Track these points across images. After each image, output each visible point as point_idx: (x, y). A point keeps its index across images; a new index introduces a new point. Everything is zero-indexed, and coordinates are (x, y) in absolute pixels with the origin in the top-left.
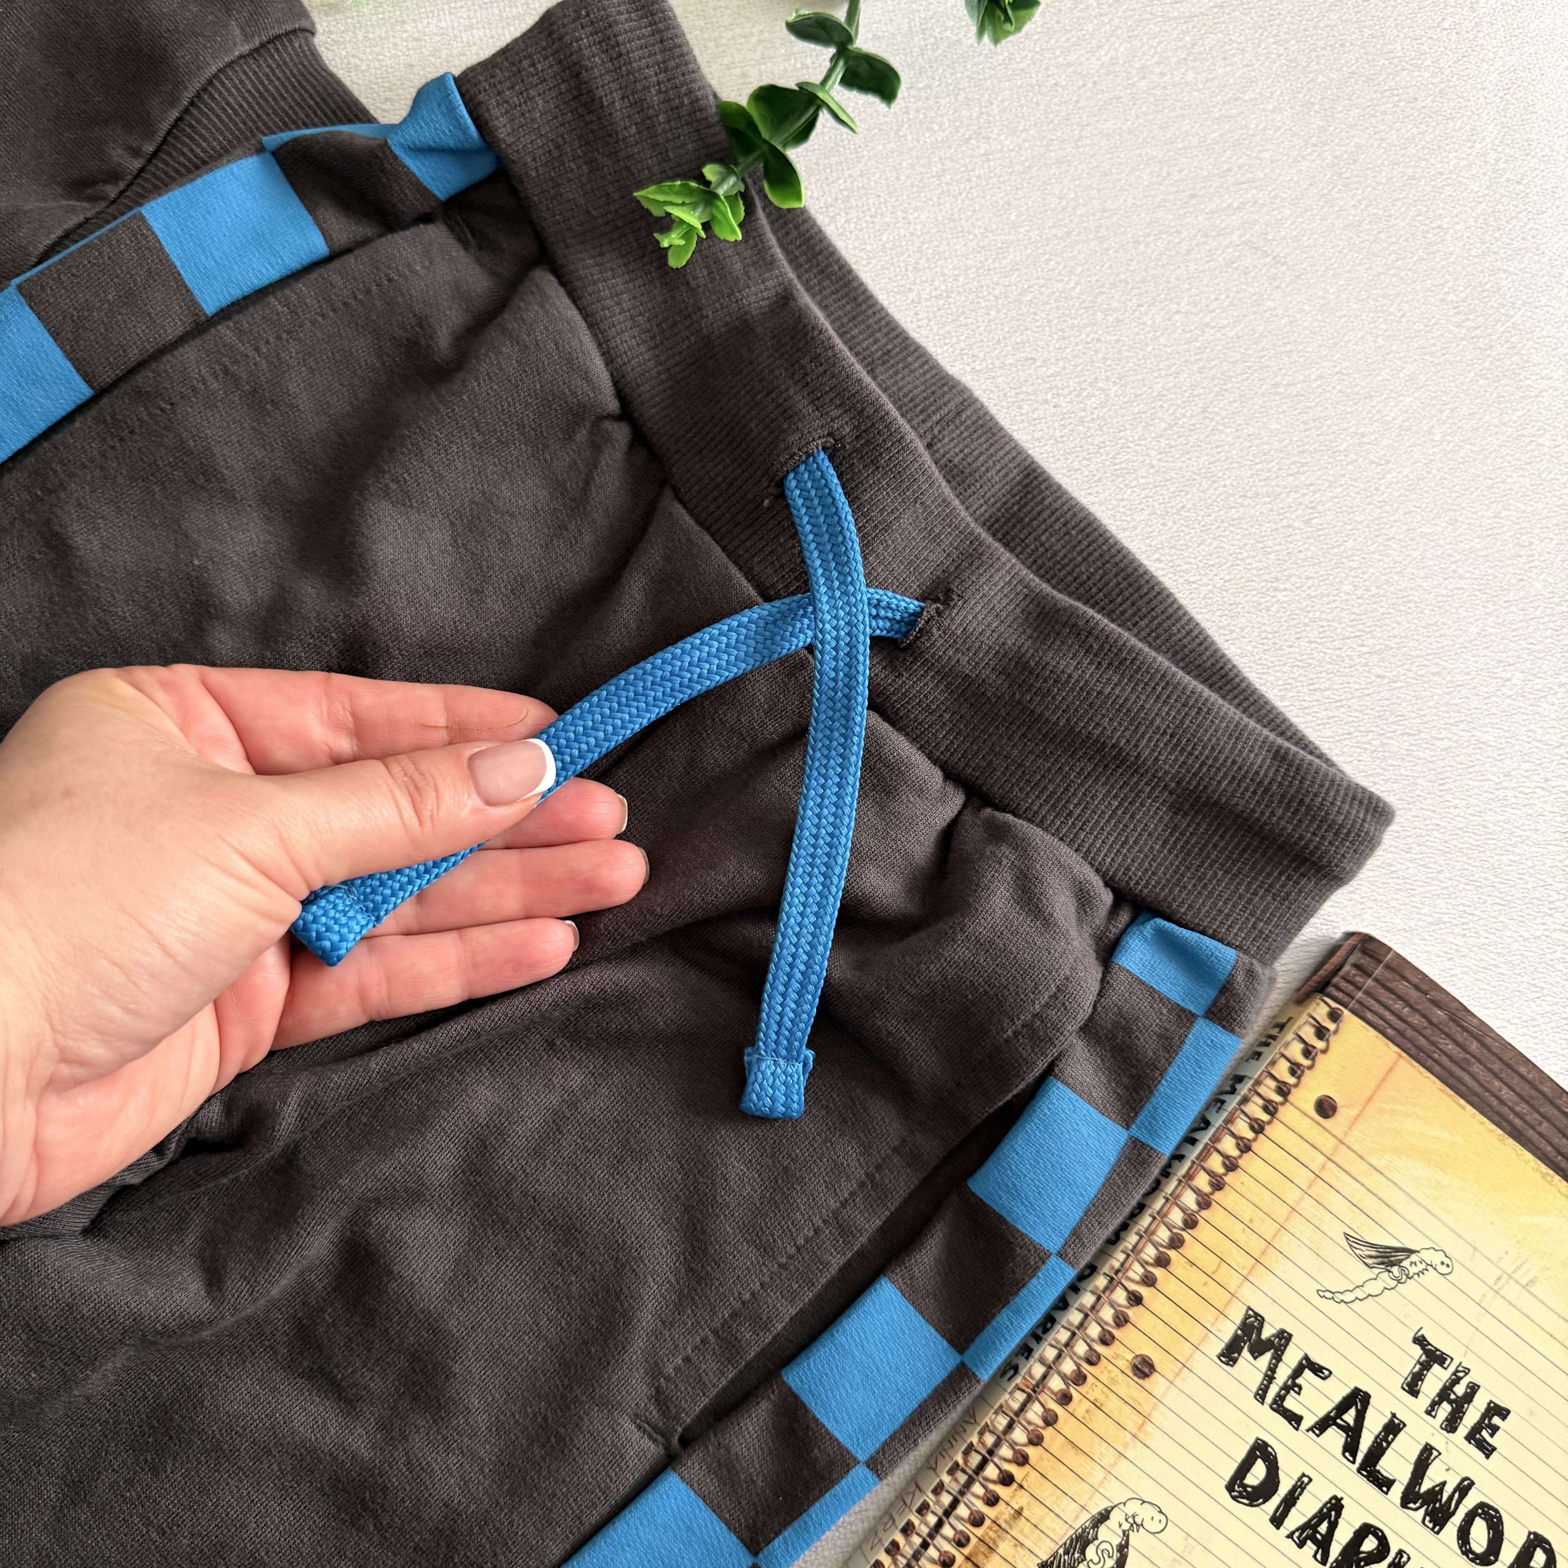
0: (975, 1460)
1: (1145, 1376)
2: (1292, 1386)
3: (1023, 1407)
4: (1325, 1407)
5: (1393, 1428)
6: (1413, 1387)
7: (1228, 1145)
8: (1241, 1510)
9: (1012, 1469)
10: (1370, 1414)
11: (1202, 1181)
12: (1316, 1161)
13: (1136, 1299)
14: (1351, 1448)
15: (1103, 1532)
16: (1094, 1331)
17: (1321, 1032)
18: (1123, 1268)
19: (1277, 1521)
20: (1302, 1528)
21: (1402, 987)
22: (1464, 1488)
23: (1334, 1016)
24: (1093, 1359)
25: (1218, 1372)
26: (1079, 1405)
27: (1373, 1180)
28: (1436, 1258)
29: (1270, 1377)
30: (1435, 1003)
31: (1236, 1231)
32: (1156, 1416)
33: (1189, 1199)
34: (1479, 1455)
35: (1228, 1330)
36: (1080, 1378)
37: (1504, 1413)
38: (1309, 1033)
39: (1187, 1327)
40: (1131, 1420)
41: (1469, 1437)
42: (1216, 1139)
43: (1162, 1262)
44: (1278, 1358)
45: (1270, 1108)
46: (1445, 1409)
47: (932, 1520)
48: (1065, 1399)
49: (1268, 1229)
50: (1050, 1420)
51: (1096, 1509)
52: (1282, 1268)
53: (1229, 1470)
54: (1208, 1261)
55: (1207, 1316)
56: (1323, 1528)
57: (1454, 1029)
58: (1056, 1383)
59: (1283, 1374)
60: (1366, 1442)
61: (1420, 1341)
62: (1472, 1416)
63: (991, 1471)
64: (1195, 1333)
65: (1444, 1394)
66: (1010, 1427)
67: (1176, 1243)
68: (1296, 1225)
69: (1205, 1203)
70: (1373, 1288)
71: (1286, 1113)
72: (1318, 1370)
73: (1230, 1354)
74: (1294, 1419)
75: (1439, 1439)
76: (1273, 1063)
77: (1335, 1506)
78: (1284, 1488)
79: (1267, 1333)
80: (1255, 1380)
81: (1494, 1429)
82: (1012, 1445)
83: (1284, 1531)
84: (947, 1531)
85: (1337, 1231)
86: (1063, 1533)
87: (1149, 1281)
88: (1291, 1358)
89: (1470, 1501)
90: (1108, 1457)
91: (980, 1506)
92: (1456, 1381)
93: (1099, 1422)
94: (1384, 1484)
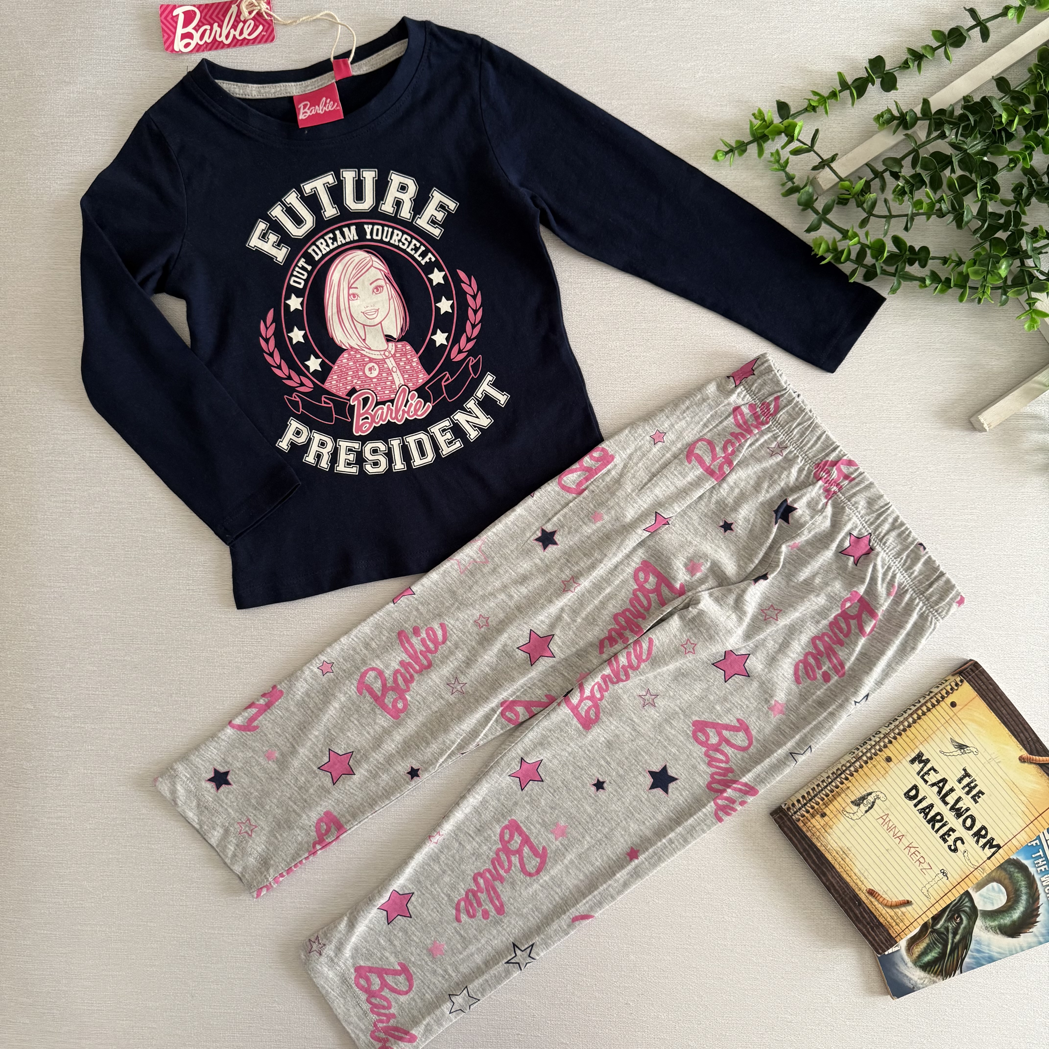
0: (839, 772)
1: (889, 762)
2: (927, 773)
3: (855, 762)
4: (934, 781)
5: (952, 790)
6: (960, 781)
7: (924, 709)
8: (907, 801)
9: (849, 776)
10: (947, 785)
11: (915, 716)
12: (947, 718)
13: (890, 742)
14: (939, 792)
15: (869, 798)
16: (878, 747)
17: (957, 685)
18: (888, 734)
19: (916, 806)
20: (922, 809)
21: (982, 677)
22: (967, 810)
23: (962, 681)
24: (876, 754)
25: (908, 765)
26: (870, 765)
27: (961, 726)
28: (974, 750)
29: (922, 769)
30: (991, 684)
31: (922, 731)
32: (890, 772)
33: (911, 720)
34: (973, 803)
35: (913, 755)
36: (871, 758)
37: (983, 794)
38: (953, 684)
39: (903, 752)
40: (883, 772)
41: (972, 797)
42: (921, 706)
43: (900, 734)
44: (925, 765)
45: (938, 701)
46: (967, 789)
47: (825, 784)
48: (866, 762)
49: (930, 732)
50: (861, 767)
51: (869, 791)
52: (932, 743)
53: (906, 790)
54: (912, 737)
55: (909, 750)
56: (927, 810)
57: (994, 692)
58: (865, 758)
59: (925, 769)
60: (944, 792)
61: (965, 770)
62: (974, 792)
63: (843, 776)
64: (904, 754)
65: (968, 785)
66: (850, 766)
67: (905, 730)
68: (938, 733)
69: (914, 722)
70: (955, 754)
71: (942, 704)
72: (935, 771)
73: (912, 761)
74: (926, 782)
75: (964, 796)
76: (942, 690)
77: (931, 806)
78: (919, 798)
79: (924, 758)
80: (918, 769)
81: (979, 797)
82: (850, 771)
83: (917, 809)
84: (829, 788)
85: (949, 737)
86: (859, 795)
87: (895, 738)
88: (929, 766)
89: (968, 813)
90: (875, 779)
91: (838, 783)
92: (972, 782)
93: (874, 770)
94: (946, 803)
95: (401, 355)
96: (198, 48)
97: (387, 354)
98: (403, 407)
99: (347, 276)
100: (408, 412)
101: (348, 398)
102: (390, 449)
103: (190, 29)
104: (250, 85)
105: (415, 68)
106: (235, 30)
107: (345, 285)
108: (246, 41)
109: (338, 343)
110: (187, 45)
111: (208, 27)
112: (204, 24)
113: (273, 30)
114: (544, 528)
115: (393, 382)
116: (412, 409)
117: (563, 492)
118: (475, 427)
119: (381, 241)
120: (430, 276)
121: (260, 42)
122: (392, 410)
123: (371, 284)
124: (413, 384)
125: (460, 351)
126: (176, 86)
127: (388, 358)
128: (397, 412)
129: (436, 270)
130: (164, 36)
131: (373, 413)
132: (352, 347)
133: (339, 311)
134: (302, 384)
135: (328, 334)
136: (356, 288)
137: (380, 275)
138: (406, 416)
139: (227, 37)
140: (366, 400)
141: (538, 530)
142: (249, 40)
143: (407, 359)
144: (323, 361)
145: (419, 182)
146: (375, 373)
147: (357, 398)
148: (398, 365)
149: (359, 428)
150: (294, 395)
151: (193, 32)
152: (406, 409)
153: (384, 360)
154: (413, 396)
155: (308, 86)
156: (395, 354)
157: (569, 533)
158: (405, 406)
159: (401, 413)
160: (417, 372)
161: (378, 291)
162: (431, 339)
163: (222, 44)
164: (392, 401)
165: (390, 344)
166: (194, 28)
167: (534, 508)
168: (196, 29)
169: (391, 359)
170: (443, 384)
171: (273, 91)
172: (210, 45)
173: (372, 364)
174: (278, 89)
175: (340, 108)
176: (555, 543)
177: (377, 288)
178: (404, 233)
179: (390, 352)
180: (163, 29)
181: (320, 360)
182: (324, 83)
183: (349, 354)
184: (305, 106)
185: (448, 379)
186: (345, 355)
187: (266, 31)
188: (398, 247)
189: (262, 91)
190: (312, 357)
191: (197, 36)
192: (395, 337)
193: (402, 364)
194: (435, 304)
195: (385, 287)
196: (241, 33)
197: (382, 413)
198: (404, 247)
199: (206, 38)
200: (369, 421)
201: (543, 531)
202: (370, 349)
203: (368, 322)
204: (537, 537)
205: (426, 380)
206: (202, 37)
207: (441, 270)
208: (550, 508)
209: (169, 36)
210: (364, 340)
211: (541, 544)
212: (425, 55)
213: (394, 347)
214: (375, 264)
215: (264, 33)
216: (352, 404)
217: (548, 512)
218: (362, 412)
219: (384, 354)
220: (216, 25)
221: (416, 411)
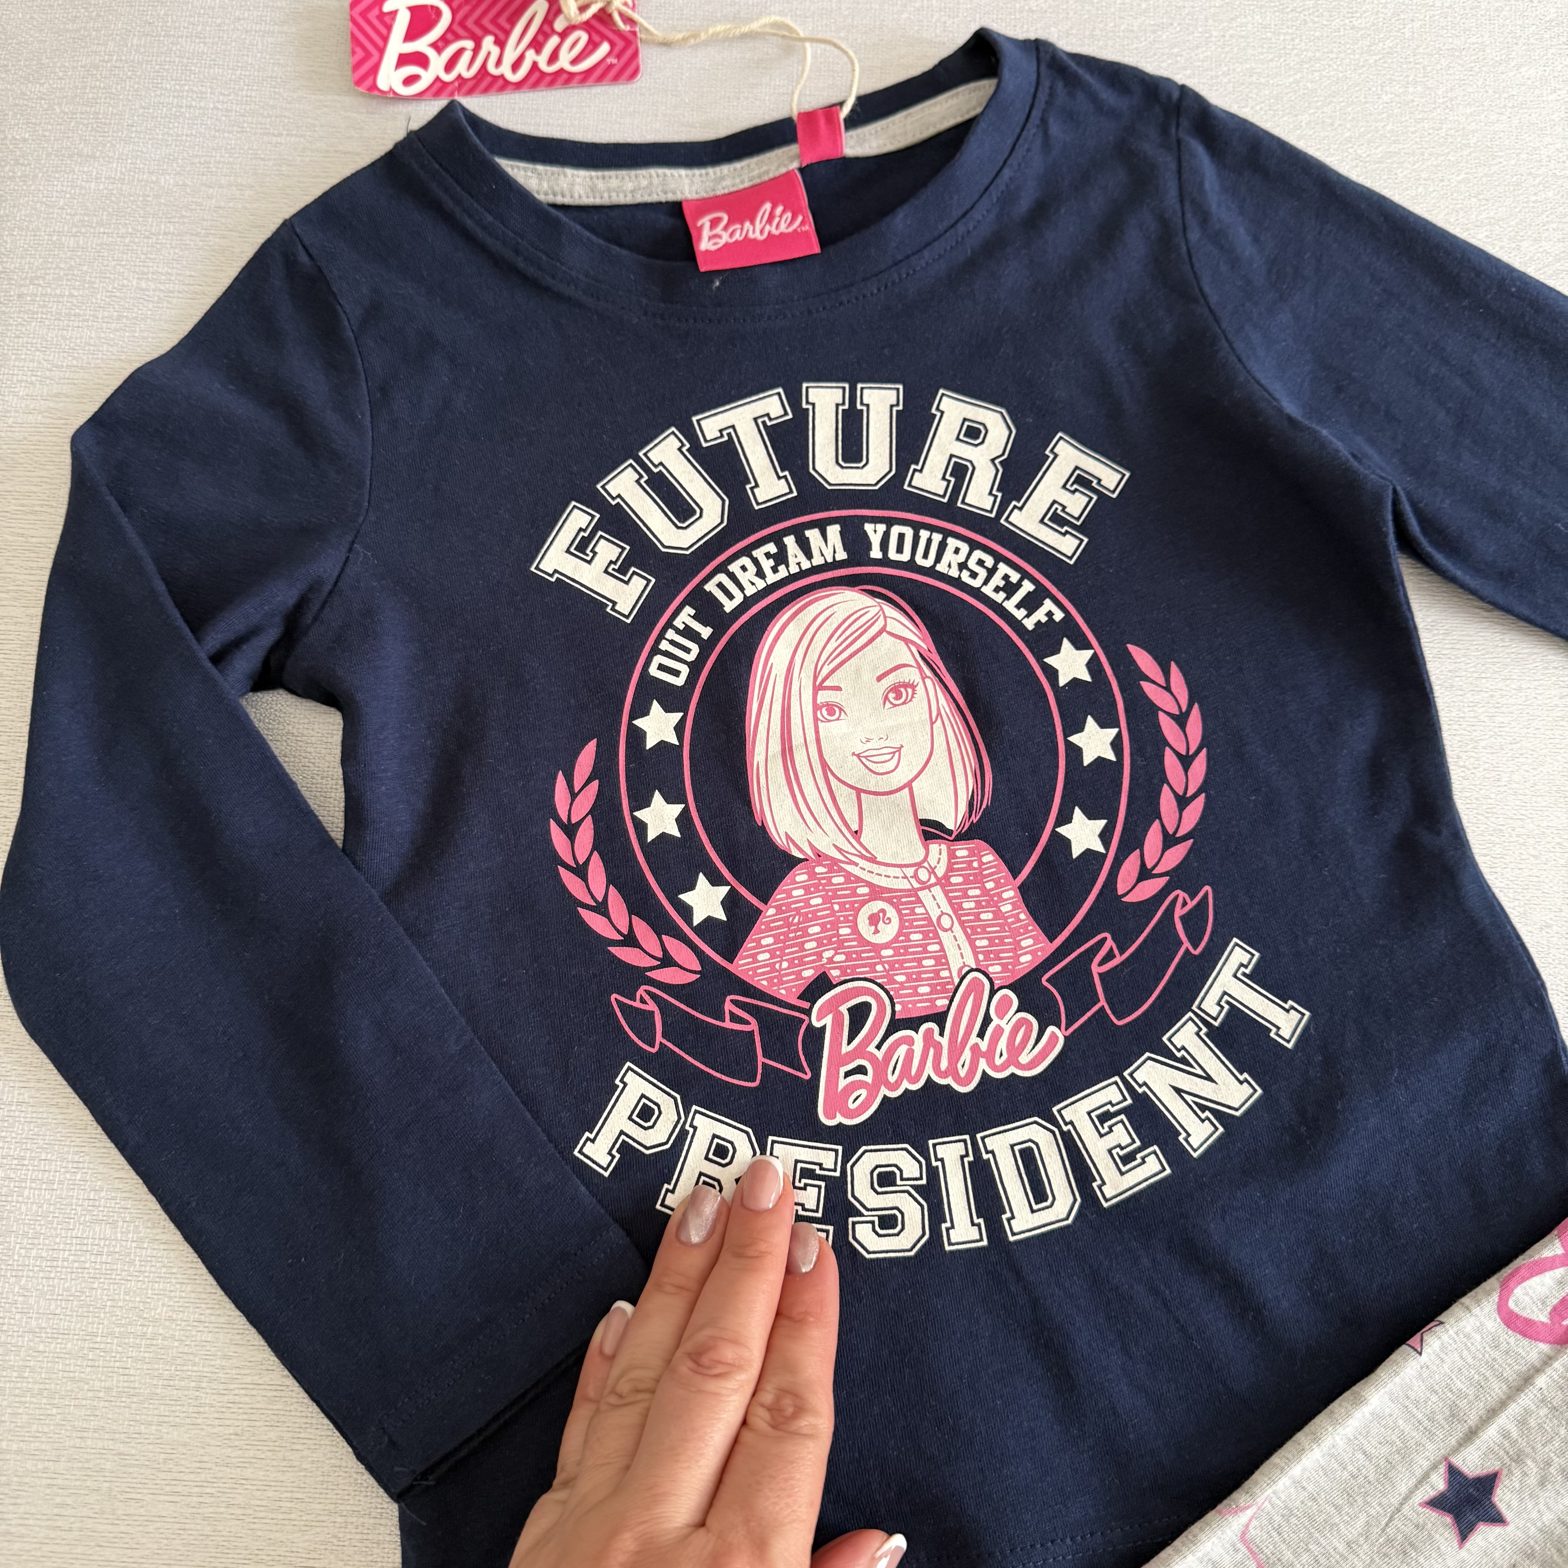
95: (966, 881)
96: (438, 87)
97: (923, 875)
98: (974, 1039)
99: (813, 655)
100: (989, 1056)
101: (806, 1005)
102: (933, 1174)
103: (422, 45)
104: (569, 171)
105: (1010, 142)
106: (538, 51)
107: (803, 681)
108: (565, 76)
109: (780, 840)
110: (410, 80)
111: (469, 44)
112: (458, 37)
113: (635, 54)
114: (1457, 1461)
115: (942, 959)
116: (1002, 1044)
117: (1511, 1339)
118: (1203, 1108)
119: (911, 565)
120: (1050, 660)
121: (600, 79)
122: (938, 1047)
123: (879, 679)
124: (1004, 966)
125: (1145, 874)
126: (373, 164)
127: (926, 886)
128: (955, 1052)
129: (1066, 644)
130: (354, 53)
131: (880, 1054)
132: (819, 855)
133: (787, 750)
134: (667, 961)
135: (751, 812)
136: (838, 688)
137: (905, 655)
138: (983, 1065)
139: (516, 66)
140: (859, 1014)
141: (1434, 1467)
142: (572, 75)
143: (985, 892)
144: (732, 894)
145: (1016, 415)
146: (888, 932)
147: (832, 1007)
148: (957, 908)
149: (838, 1103)
150: (641, 992)
151: (431, 53)
152: (984, 1045)
153: (913, 892)
154: (1005, 1004)
155: (722, 178)
156: (946, 877)
157: (1542, 1483)
158: (981, 1035)
159: (967, 1055)
160: (1015, 933)
161: (899, 696)
162: (1055, 835)
163: (500, 82)
164: (940, 1018)
165: (934, 847)
166: (435, 46)
167: (1419, 1390)
168: (438, 46)
169: (937, 891)
170: (1096, 969)
171: (630, 186)
172: (470, 84)
173: (881, 905)
174: (644, 183)
175: (809, 227)
176: (1497, 1519)
177: (896, 689)
178: (974, 545)
179: (932, 871)
180: (353, 36)
181: (724, 890)
182: (767, 172)
183: (812, 875)
184: (714, 223)
185: (1110, 956)
186: (800, 876)
187: (619, 57)
188: (957, 582)
189: (601, 185)
190: (702, 879)
191: (438, 62)
192: (950, 825)
193: (968, 905)
194: (1066, 736)
195: (920, 689)
196: (554, 57)
197: (910, 1054)
198: (976, 583)
199: (461, 68)
200: (868, 1079)
201: (1453, 1472)
202: (873, 860)
203: (873, 782)
204: (1432, 1493)
205: (1042, 956)
206: (449, 66)
207: (1081, 643)
208: (1471, 1392)
209: (368, 55)
210: (857, 834)
211: (1448, 1519)
212: (1036, 114)
213: (944, 857)
214: (893, 626)
215: (612, 60)
216: (817, 1024)
217: (1462, 1404)
218: (845, 1049)
219: (915, 876)
220: (488, 42)
221: (1014, 1051)
